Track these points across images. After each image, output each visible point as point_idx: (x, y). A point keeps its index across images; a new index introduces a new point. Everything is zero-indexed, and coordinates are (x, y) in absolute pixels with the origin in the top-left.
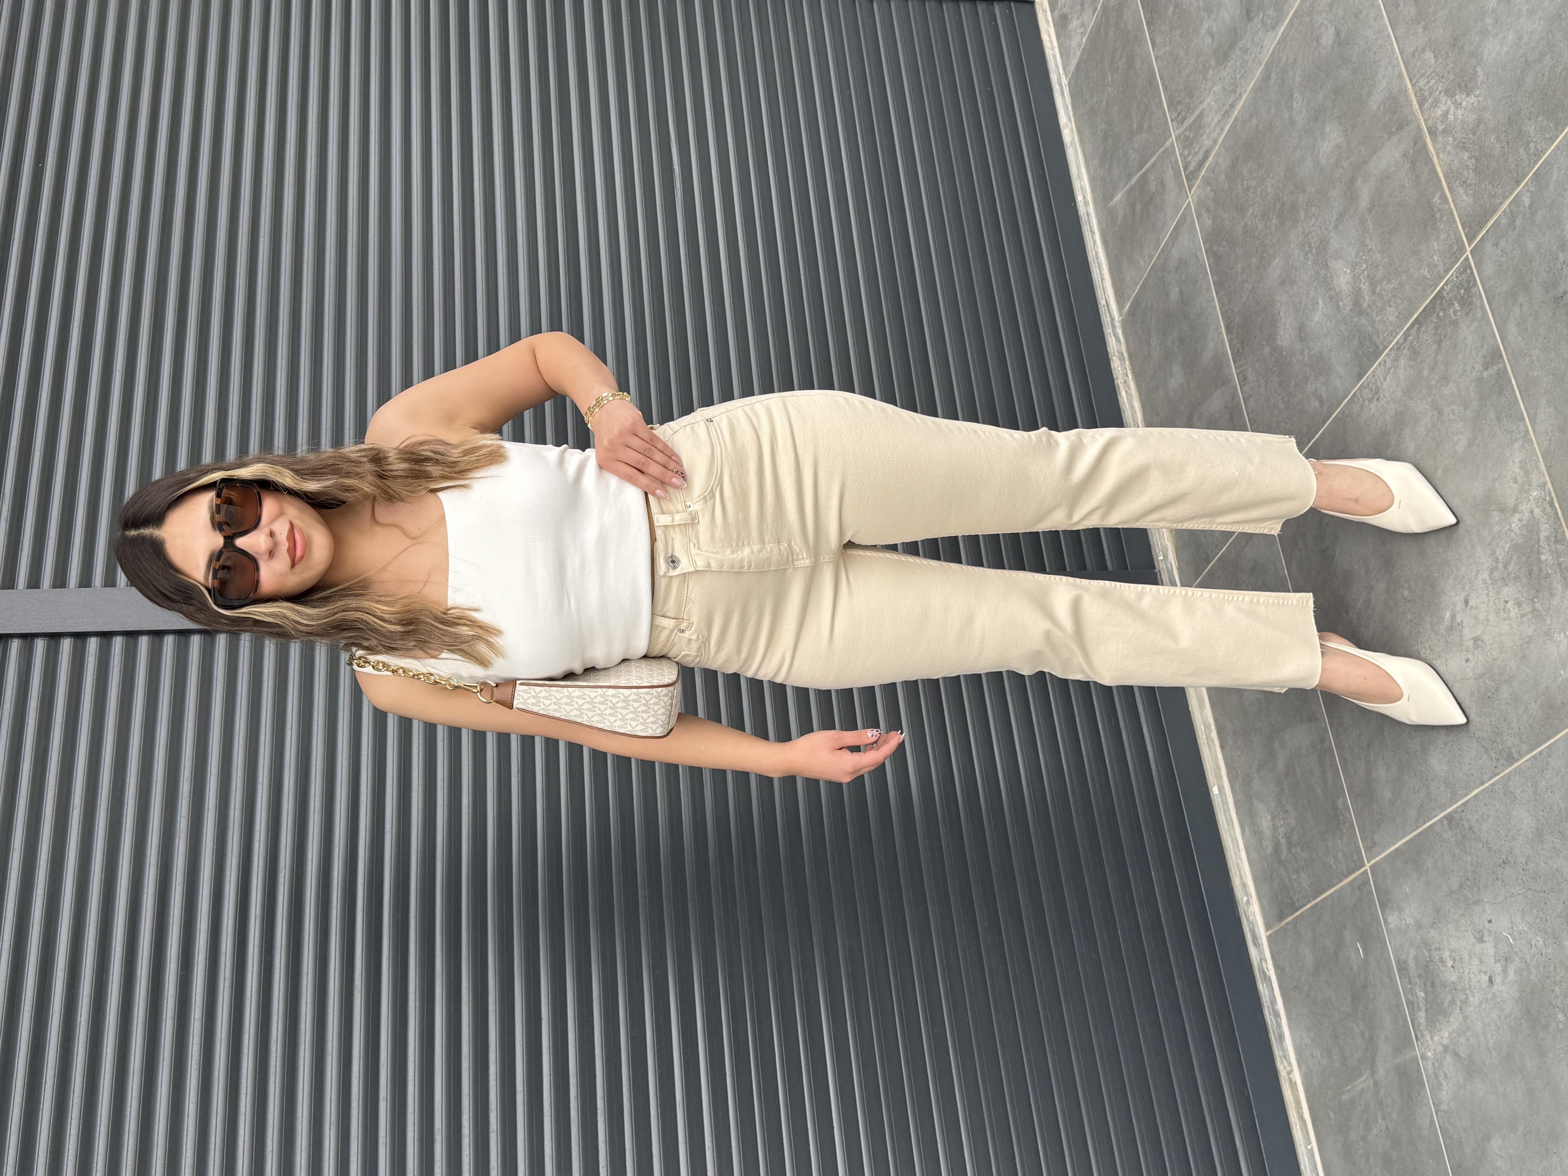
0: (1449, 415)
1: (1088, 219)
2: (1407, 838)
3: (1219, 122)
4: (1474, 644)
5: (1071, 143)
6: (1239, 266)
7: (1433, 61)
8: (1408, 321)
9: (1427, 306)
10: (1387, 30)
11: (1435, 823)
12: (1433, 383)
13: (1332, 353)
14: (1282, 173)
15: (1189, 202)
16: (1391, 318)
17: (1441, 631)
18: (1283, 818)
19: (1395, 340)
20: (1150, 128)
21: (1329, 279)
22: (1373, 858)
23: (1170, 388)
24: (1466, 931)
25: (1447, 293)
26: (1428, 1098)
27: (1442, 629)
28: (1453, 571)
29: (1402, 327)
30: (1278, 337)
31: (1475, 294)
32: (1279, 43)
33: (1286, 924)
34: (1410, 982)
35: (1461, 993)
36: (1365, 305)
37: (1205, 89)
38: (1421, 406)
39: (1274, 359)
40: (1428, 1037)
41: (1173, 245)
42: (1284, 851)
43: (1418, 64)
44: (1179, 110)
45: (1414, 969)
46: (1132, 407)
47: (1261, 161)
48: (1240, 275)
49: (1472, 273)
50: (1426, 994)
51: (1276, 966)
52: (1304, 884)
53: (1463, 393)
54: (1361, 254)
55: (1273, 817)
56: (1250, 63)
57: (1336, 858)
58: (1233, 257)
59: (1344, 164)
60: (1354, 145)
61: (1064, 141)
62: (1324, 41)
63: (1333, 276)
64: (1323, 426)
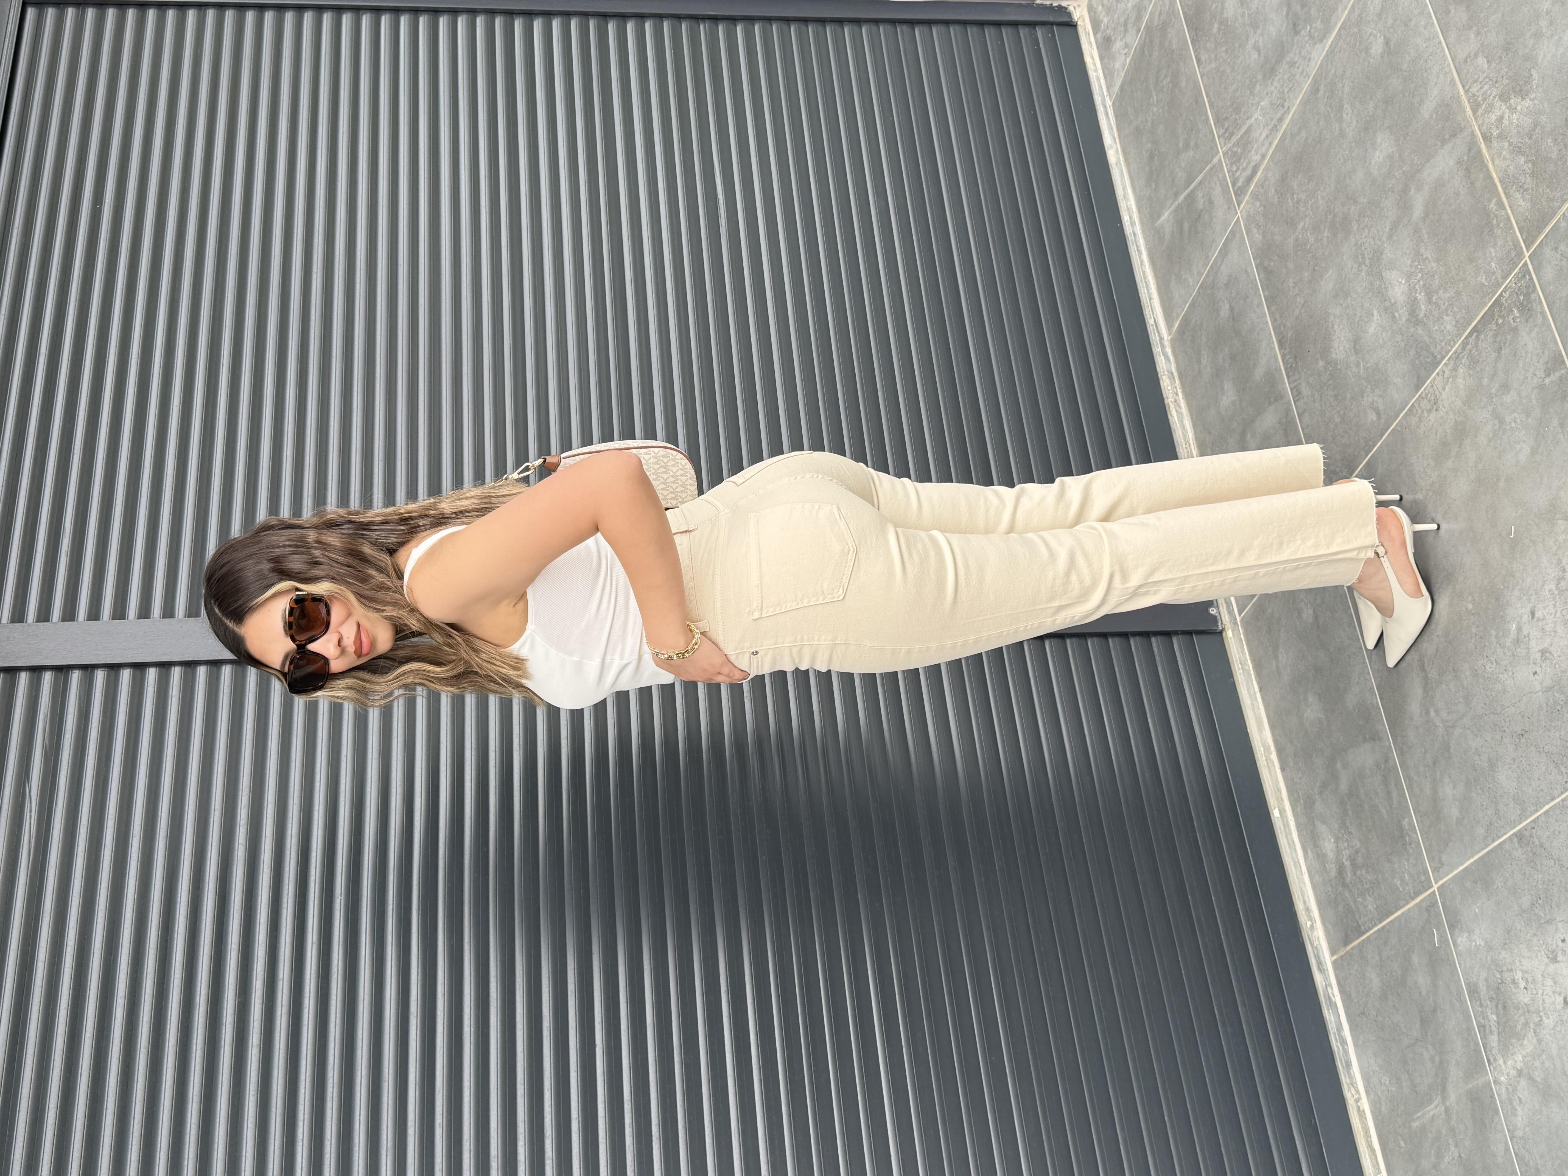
0: (1510, 423)
1: (1135, 239)
2: (1476, 857)
3: (1267, 137)
4: (1542, 657)
5: (1116, 164)
6: (1291, 280)
7: (1486, 66)
8: (1466, 330)
9: (1485, 314)
10: (1438, 37)
11: (1504, 841)
13: (1389, 365)
14: (1333, 185)
15: (1238, 217)
16: (1449, 327)
17: (1507, 644)
18: (1347, 840)
19: (1454, 349)
20: (1196, 145)
21: (1384, 290)
22: (1441, 879)
23: (1222, 405)
24: (1539, 951)
25: (1506, 300)
26: (1502, 1124)
27: (1508, 642)
28: (1518, 582)
29: (1460, 335)
30: (1332, 350)
31: (1535, 299)
32: (1327, 55)
33: (1352, 949)
34: (1481, 1005)
35: (1535, 1015)
36: (1422, 315)
37: (1252, 104)
38: (1482, 415)
39: (1328, 372)
40: (1501, 1062)
41: (1222, 261)
42: (1349, 874)
43: (1471, 70)
44: (1226, 126)
45: (1485, 991)
46: (1183, 427)
47: (1311, 173)
48: (1291, 289)
49: (1531, 279)
50: (1498, 1017)
51: (1342, 991)
52: (1370, 907)
53: (1524, 401)
54: (1417, 263)
55: (1337, 840)
56: (1297, 77)
57: (1402, 879)
58: (1284, 271)
59: (1396, 174)
60: (1406, 154)
61: (1109, 162)
62: (1373, 51)
63: (1387, 288)
64: (1381, 439)
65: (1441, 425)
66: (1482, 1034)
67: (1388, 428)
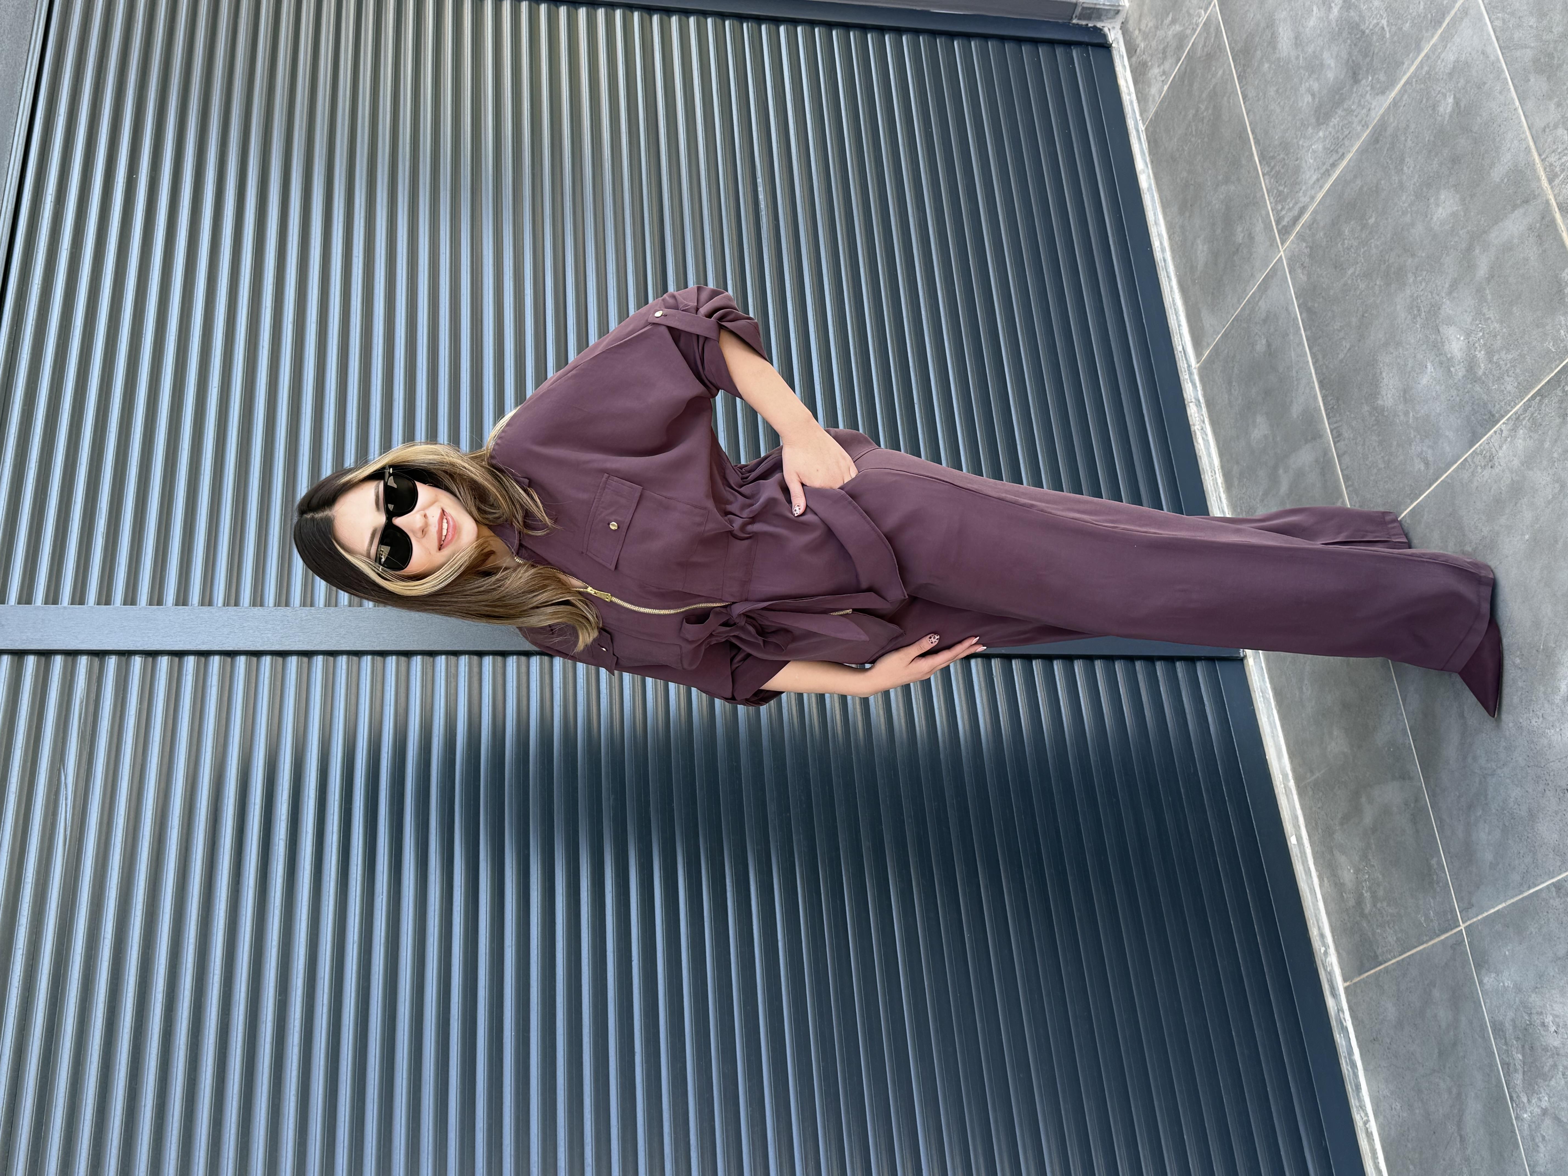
1: (1165, 267)
2: (1509, 902)
3: (1318, 180)
5: (1148, 192)
6: (1337, 323)
7: (1566, 138)
8: (1529, 393)
9: (1550, 379)
10: (1514, 103)
11: (1541, 890)
12: (1555, 455)
13: (1441, 418)
14: (1389, 235)
15: (1281, 256)
16: (1509, 388)
18: (1368, 872)
19: (1514, 410)
20: (1239, 180)
21: (1440, 344)
22: (1469, 919)
23: (1252, 438)
26: (1522, 1159)
27: (1557, 699)
29: (1522, 397)
30: (1379, 396)
32: (1389, 107)
33: (1367, 978)
34: (1506, 1044)
35: (1564, 1058)
36: (1480, 373)
38: (1541, 478)
39: (1374, 418)
40: (1525, 1099)
41: (1261, 297)
42: (1368, 905)
43: (1549, 140)
44: (1272, 164)
45: (1510, 1031)
46: (1209, 455)
47: (1365, 221)
48: (1337, 332)
50: (1524, 1057)
51: (1353, 1016)
52: (1390, 938)
54: (1478, 322)
55: (1357, 871)
56: (1354, 125)
57: (1427, 916)
58: (1330, 314)
59: (1461, 232)
60: (1472, 214)
61: (1141, 187)
62: (1441, 109)
63: (1444, 342)
64: (1429, 489)
65: (1496, 482)
66: (1505, 1072)
67: (1437, 479)
